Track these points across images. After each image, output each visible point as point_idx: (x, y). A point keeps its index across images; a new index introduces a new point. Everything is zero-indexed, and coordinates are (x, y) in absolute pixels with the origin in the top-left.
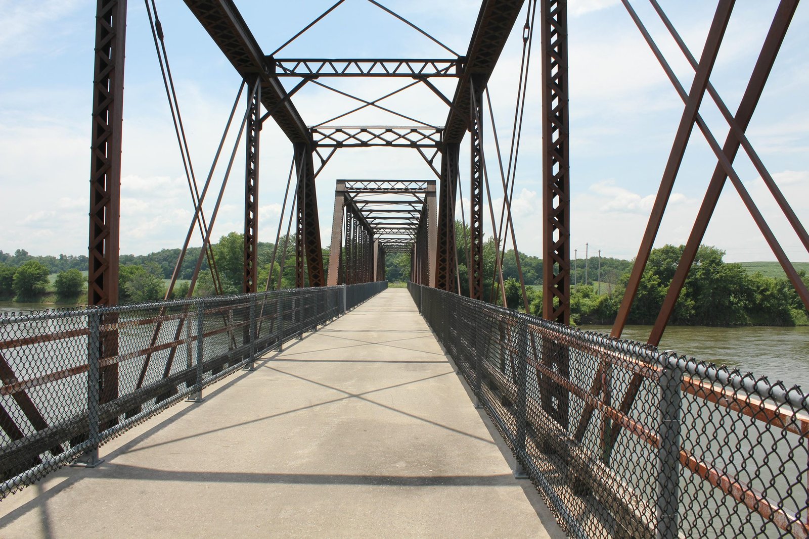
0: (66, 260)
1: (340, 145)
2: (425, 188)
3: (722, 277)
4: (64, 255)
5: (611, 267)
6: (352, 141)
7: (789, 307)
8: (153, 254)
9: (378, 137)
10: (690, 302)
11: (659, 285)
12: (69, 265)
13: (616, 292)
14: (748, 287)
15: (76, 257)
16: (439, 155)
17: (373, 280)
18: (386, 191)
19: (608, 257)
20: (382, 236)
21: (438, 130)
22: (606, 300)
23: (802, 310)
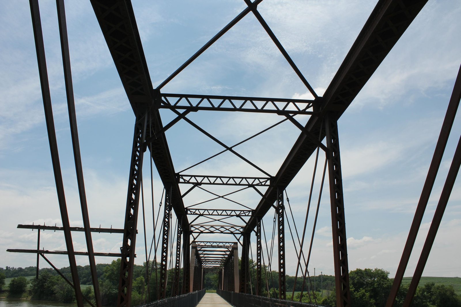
0: (10, 270)
3: (388, 286)
4: (8, 267)
5: (331, 281)
6: (207, 231)
7: (428, 304)
8: (64, 268)
9: (218, 229)
10: (372, 301)
11: (355, 291)
12: (11, 273)
13: (332, 295)
14: (404, 292)
15: (16, 268)
19: (329, 275)
20: (206, 265)
21: (242, 228)
22: (326, 300)
23: (436, 305)
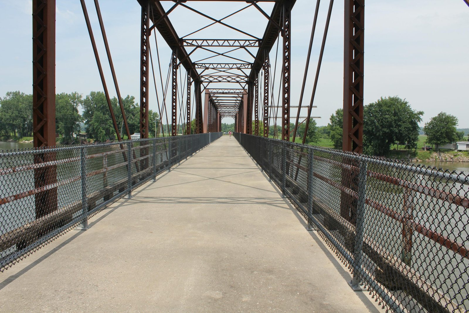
1: (211, 82)
2: (242, 92)
16: (247, 85)
17: (217, 131)
18: (226, 93)
